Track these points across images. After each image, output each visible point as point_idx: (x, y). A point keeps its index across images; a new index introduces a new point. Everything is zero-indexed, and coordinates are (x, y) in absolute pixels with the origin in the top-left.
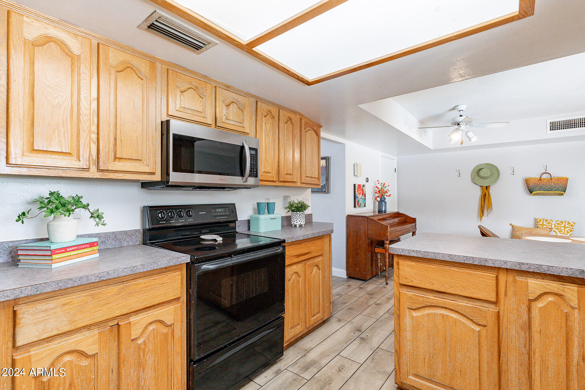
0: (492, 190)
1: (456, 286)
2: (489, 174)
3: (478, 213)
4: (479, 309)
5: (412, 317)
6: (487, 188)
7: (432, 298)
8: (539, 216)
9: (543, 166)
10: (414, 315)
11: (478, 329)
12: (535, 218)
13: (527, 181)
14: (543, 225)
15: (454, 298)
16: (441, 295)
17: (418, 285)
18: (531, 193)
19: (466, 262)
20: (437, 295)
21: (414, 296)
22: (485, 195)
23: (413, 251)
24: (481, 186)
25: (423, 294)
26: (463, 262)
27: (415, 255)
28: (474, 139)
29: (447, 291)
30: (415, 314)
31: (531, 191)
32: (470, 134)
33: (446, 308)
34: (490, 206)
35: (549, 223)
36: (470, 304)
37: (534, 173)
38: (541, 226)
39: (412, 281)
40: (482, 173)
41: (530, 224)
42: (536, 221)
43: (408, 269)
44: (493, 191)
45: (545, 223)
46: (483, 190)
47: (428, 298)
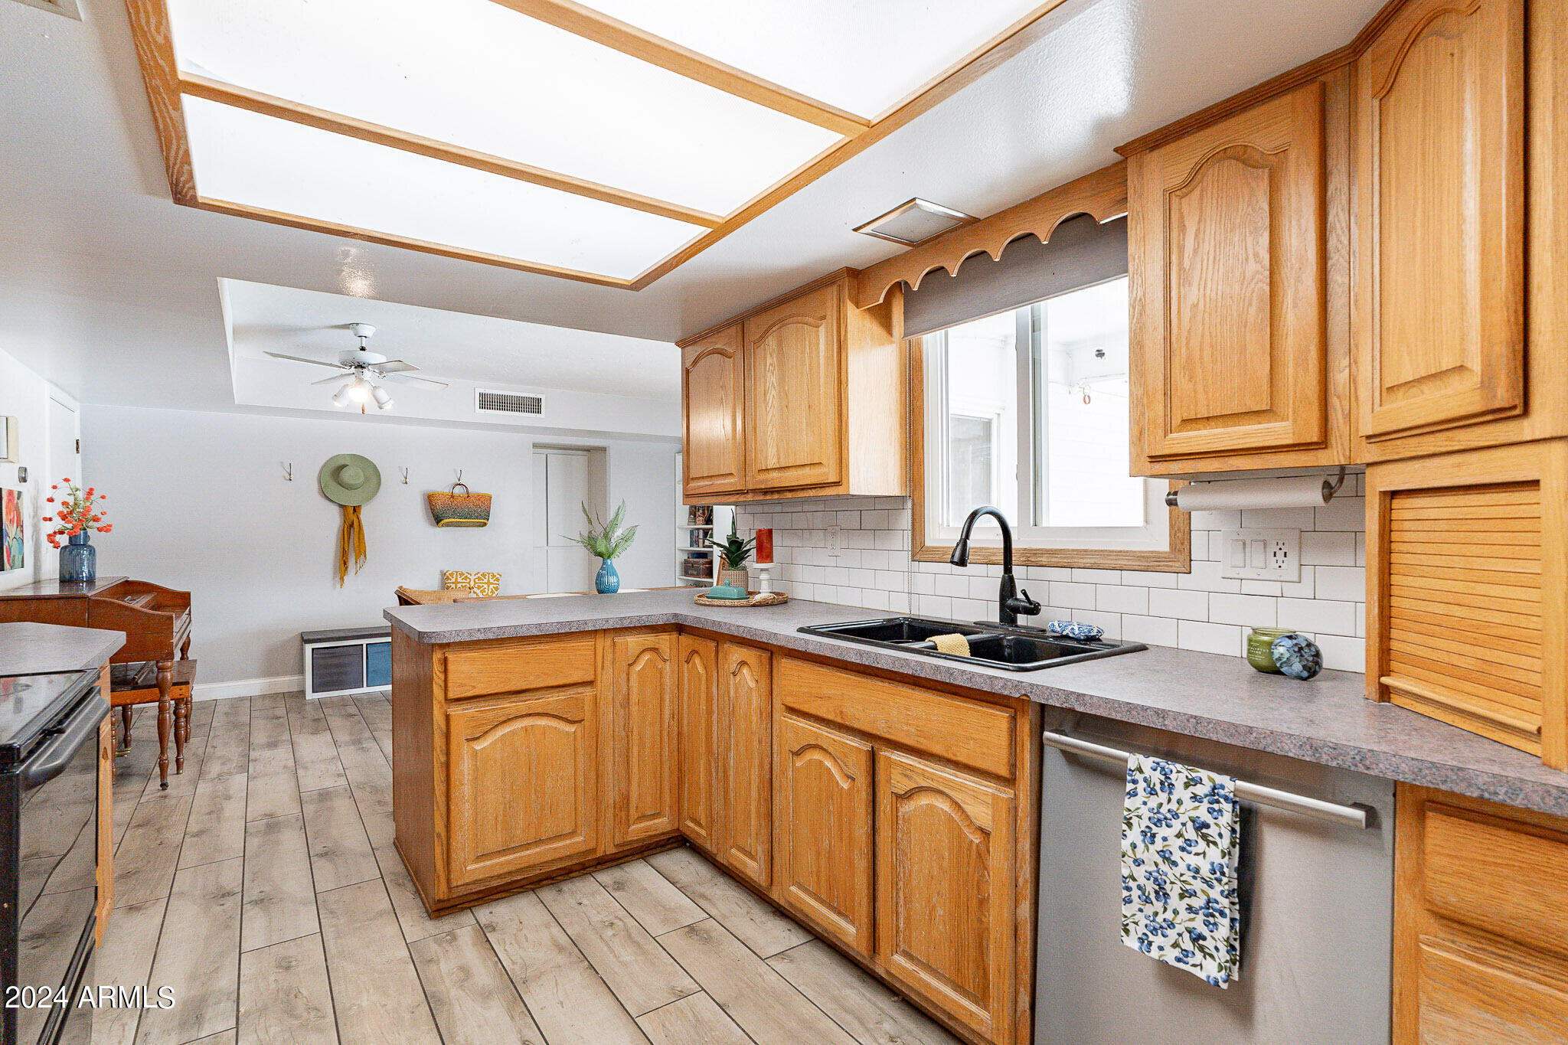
0: (365, 515)
1: (545, 674)
2: (361, 480)
3: (335, 566)
4: (576, 699)
5: (475, 754)
6: (356, 509)
7: (509, 706)
8: (449, 568)
9: (455, 471)
10: (478, 748)
11: (572, 728)
12: (441, 572)
13: (430, 499)
14: (456, 583)
15: (538, 694)
16: (523, 697)
17: (484, 692)
18: (438, 523)
19: (560, 631)
20: (514, 698)
21: (476, 714)
22: (352, 525)
23: (479, 630)
24: (341, 506)
25: (492, 705)
26: (556, 632)
27: (481, 637)
28: (388, 407)
29: (532, 686)
30: (478, 746)
31: (438, 519)
32: (383, 395)
33: (530, 715)
34: (361, 552)
35: (466, 578)
36: (562, 696)
37: (441, 484)
38: (453, 586)
39: (474, 687)
40: (347, 476)
41: (432, 583)
42: (444, 577)
43: (465, 667)
44: (368, 516)
45: (459, 580)
46: (345, 515)
47: (503, 708)
